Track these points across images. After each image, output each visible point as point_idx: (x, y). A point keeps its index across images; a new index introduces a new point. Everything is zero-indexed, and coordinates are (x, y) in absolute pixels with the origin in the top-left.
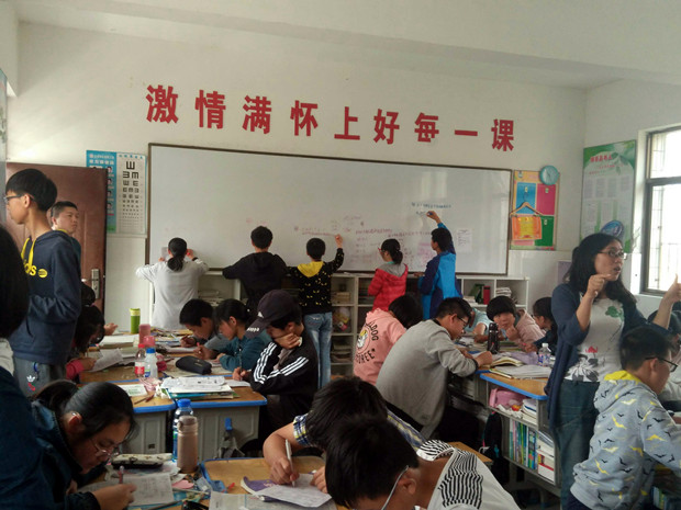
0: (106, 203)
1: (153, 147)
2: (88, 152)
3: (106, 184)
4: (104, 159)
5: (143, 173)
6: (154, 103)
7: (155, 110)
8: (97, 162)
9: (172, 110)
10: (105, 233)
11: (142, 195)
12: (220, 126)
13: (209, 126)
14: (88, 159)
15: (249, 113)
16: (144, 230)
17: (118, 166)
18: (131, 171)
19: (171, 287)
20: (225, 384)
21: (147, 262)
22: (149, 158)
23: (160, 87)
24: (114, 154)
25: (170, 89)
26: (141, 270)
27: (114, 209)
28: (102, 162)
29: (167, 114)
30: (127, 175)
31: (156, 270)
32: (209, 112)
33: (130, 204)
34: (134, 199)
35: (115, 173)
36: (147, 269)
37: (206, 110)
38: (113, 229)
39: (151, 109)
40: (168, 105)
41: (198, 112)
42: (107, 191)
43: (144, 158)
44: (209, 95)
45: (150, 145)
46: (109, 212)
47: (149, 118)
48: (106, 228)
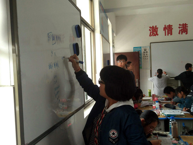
0: (139, 61)
1: (151, 44)
2: (134, 48)
3: (139, 56)
4: (138, 49)
5: (149, 51)
6: (151, 31)
7: (152, 33)
8: (136, 50)
9: (157, 32)
10: (139, 69)
11: (149, 57)
12: (171, 34)
13: (168, 35)
14: (134, 49)
15: (181, 29)
16: (150, 68)
17: (142, 50)
18: (145, 51)
19: (159, 83)
20: (181, 112)
21: (151, 76)
22: (150, 47)
23: (153, 26)
24: (141, 47)
25: (156, 26)
26: (150, 79)
27: (141, 62)
28: (137, 50)
29: (155, 34)
30: (144, 52)
31: (154, 79)
32: (168, 31)
33: (146, 60)
34: (147, 59)
35: (141, 52)
36: (151, 78)
37: (167, 31)
38: (141, 68)
39: (150, 33)
40: (155, 31)
41: (164, 31)
42: (139, 57)
43: (149, 47)
44: (167, 26)
45: (151, 43)
46: (140, 63)
47: (150, 36)
48: (139, 68)
